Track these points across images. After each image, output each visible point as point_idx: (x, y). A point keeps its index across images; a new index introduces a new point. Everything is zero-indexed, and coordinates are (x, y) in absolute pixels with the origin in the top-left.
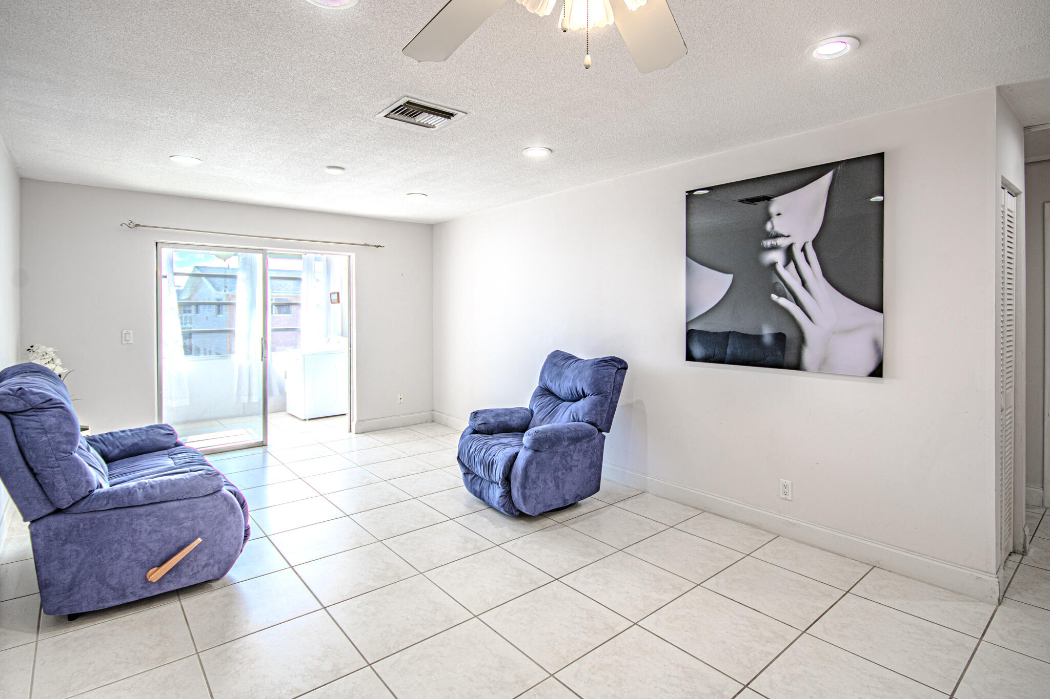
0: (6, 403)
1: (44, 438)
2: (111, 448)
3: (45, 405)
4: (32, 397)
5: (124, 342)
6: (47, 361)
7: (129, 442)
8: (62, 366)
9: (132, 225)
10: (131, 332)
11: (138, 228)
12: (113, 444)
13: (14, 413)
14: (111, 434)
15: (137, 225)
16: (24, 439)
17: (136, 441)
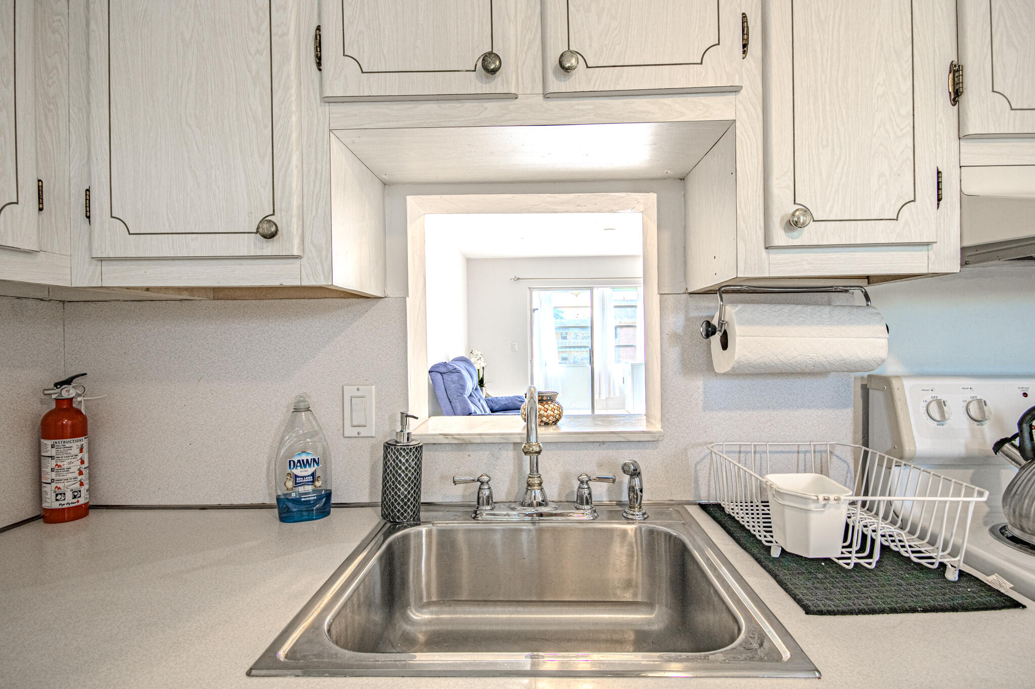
0: (440, 368)
1: (453, 386)
2: (495, 404)
3: (454, 371)
4: (449, 367)
5: (513, 350)
6: (477, 359)
7: (503, 403)
8: (484, 362)
9: (516, 279)
10: (517, 344)
11: (520, 280)
12: (496, 403)
13: (443, 373)
14: (496, 398)
15: (518, 279)
16: (447, 386)
17: (506, 402)
